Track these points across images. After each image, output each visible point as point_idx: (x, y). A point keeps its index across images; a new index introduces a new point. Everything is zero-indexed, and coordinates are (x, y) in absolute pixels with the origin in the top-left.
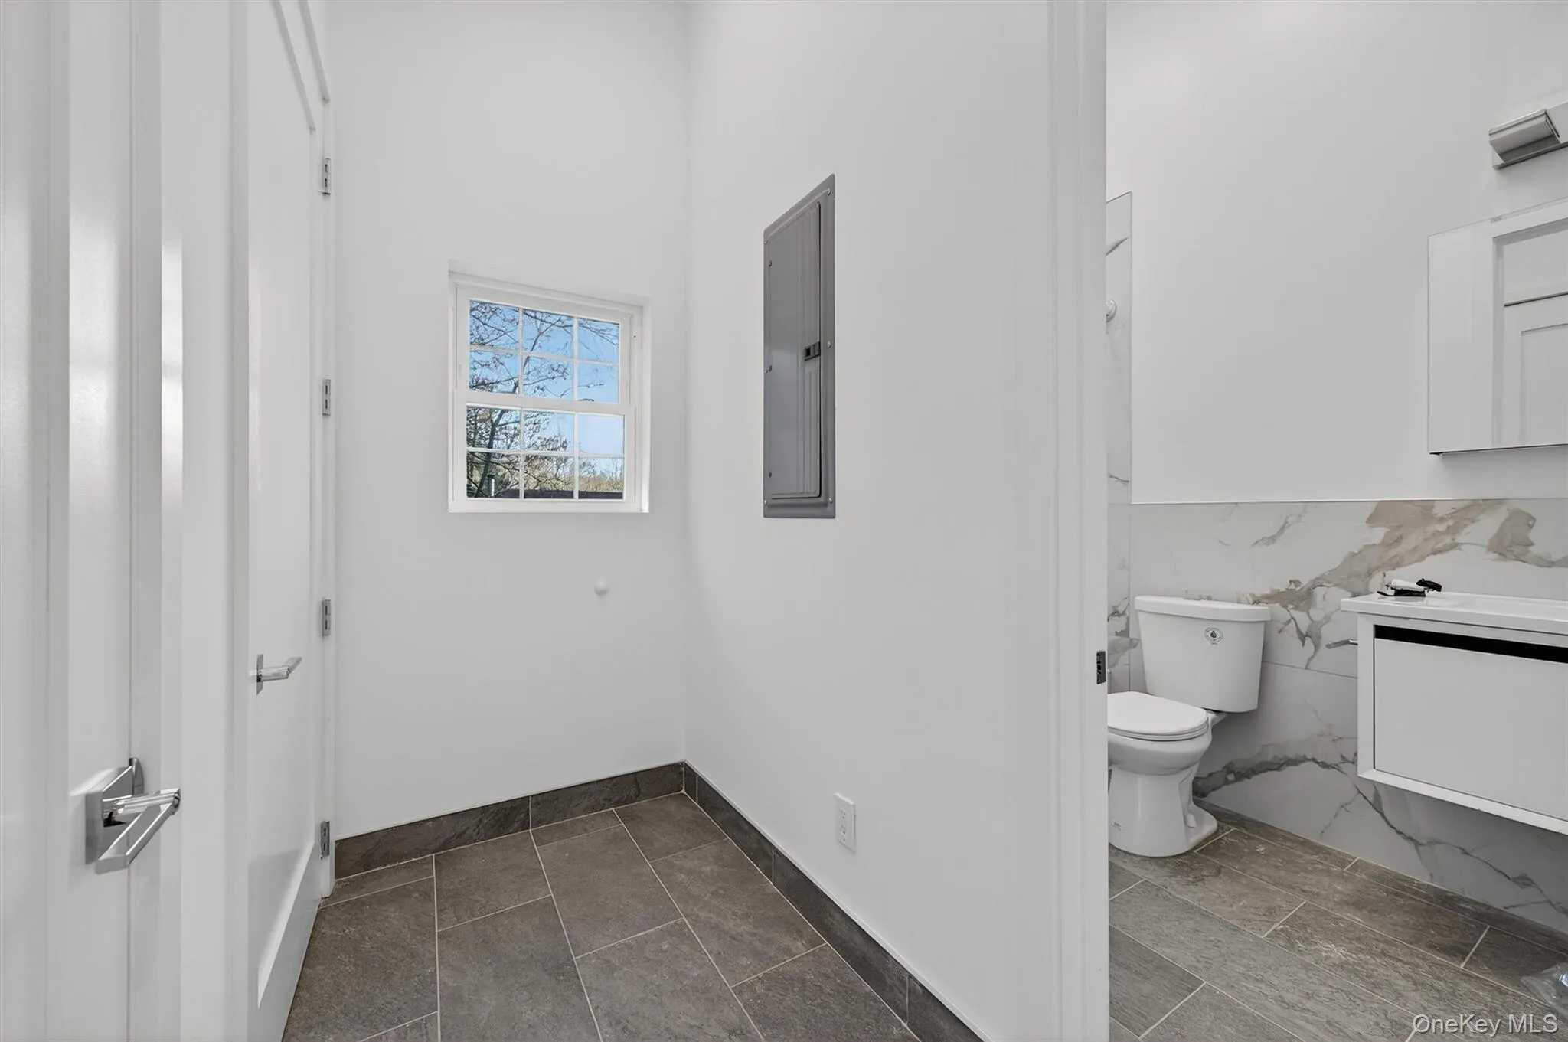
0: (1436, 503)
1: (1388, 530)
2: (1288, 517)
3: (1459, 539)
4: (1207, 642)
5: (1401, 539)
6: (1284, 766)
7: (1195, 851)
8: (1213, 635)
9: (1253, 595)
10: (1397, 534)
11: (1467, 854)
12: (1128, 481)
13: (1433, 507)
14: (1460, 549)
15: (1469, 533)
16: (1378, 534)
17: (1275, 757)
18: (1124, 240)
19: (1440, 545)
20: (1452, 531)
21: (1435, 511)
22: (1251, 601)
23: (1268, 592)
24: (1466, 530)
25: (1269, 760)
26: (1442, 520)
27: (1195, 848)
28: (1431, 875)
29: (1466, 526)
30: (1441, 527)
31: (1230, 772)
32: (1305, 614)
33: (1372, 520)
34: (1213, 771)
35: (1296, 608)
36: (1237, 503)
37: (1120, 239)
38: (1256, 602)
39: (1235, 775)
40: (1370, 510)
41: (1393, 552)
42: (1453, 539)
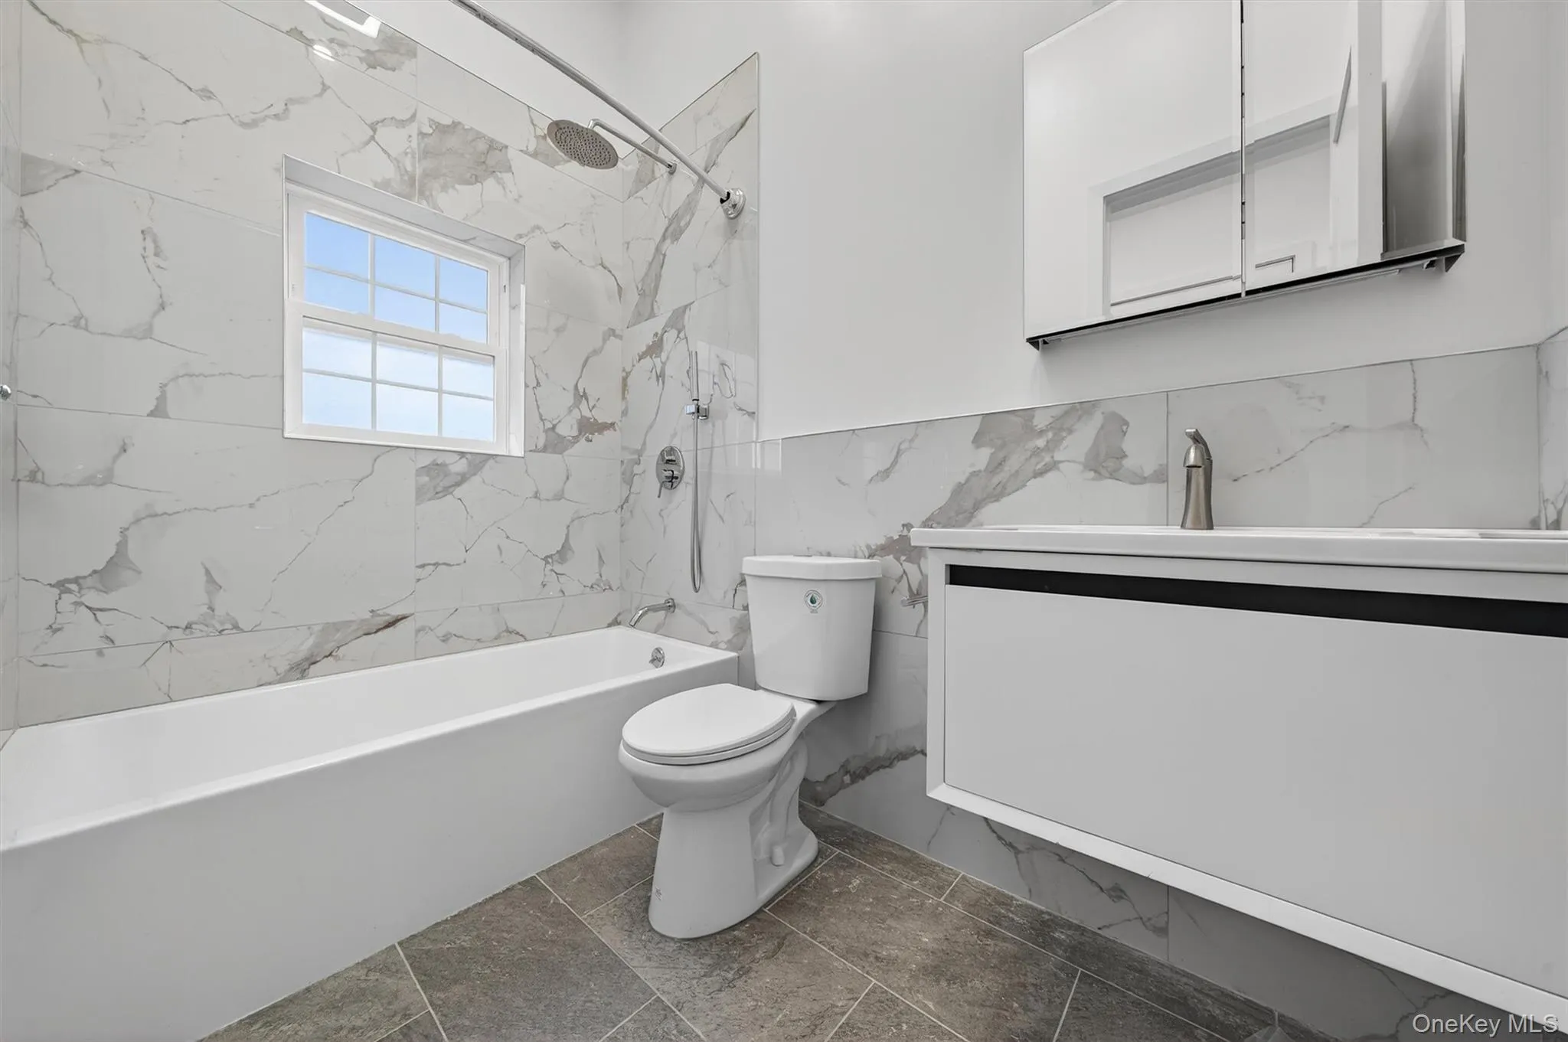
0: (1037, 413)
1: (993, 450)
2: (901, 444)
3: (1058, 456)
4: (805, 608)
5: (1004, 461)
6: (895, 762)
7: (766, 910)
8: (813, 601)
9: (868, 547)
10: (1001, 455)
11: (1063, 861)
12: (754, 413)
13: (1033, 417)
14: (1058, 469)
15: (1067, 446)
16: (983, 457)
17: (888, 750)
18: (751, 114)
19: (1039, 467)
20: (1050, 447)
21: (1036, 422)
22: (867, 555)
23: (882, 541)
24: (1065, 443)
25: (881, 755)
26: (1042, 432)
27: (766, 906)
28: (1030, 891)
29: (1063, 438)
30: (1041, 443)
31: (847, 772)
32: (916, 566)
33: (978, 440)
34: (830, 773)
35: (909, 560)
36: (854, 430)
37: (747, 114)
38: (871, 556)
39: (850, 775)
40: (975, 427)
41: (995, 480)
42: (1053, 457)
